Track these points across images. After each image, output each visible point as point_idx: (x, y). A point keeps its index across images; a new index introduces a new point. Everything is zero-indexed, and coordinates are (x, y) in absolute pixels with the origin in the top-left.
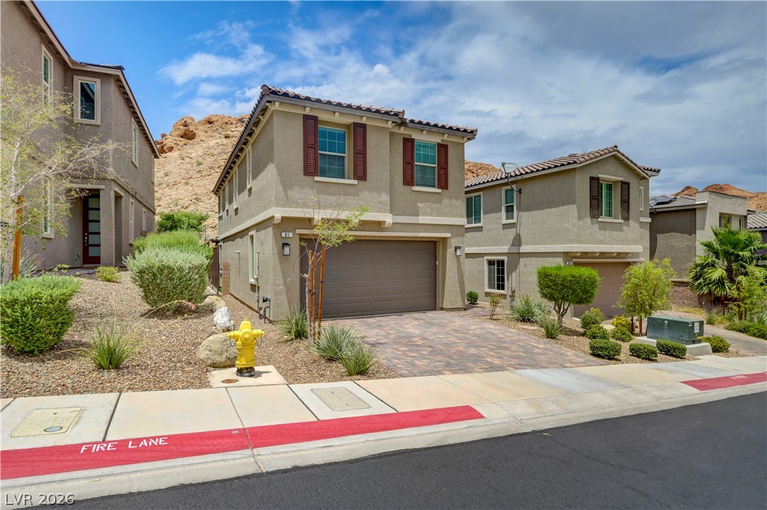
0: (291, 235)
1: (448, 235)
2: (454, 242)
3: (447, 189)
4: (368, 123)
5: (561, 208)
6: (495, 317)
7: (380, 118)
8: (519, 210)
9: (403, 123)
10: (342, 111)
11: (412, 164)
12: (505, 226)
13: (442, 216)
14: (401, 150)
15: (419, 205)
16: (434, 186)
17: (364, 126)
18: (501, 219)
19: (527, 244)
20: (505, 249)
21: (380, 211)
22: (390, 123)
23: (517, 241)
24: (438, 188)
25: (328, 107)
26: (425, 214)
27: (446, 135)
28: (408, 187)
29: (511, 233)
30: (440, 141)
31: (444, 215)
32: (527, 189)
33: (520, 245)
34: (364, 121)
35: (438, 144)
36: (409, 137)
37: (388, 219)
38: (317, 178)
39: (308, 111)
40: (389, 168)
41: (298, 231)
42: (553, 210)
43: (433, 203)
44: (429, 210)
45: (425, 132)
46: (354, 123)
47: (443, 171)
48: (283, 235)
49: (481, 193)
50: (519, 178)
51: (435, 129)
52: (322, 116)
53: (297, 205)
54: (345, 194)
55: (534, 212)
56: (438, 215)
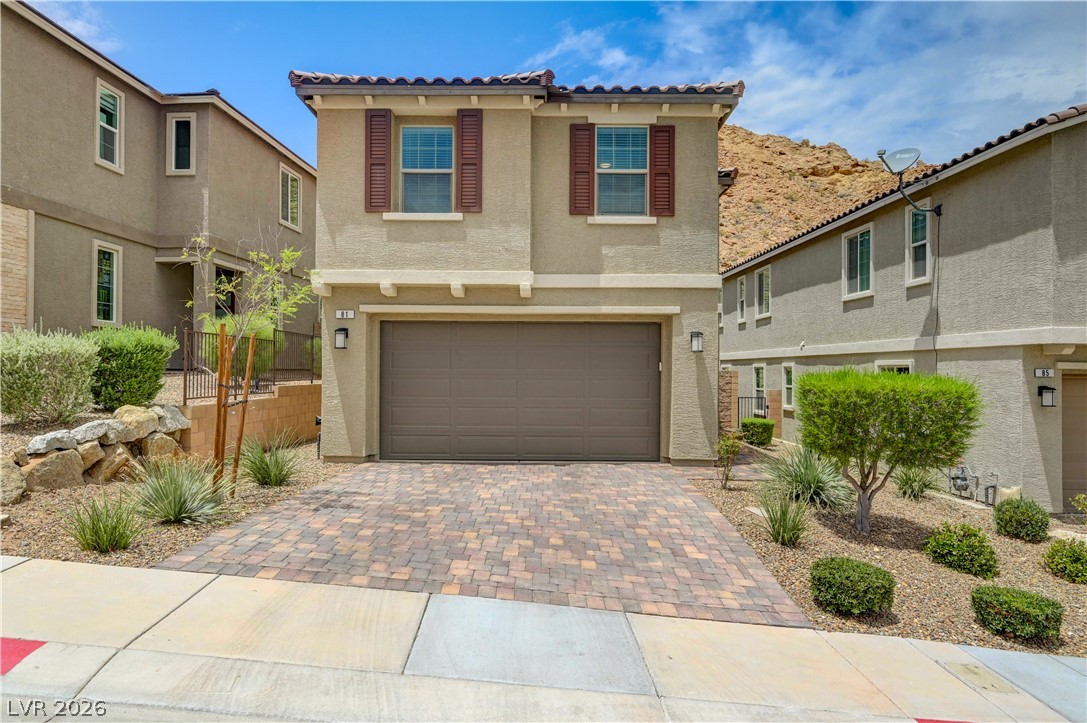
0: (351, 314)
1: (675, 309)
2: (688, 323)
3: (672, 214)
4: (484, 106)
5: (1020, 240)
6: (730, 484)
7: (503, 92)
8: (938, 253)
9: (554, 96)
10: (427, 93)
11: (590, 171)
12: (913, 292)
13: (660, 272)
14: (566, 148)
15: (605, 250)
16: (642, 213)
17: (477, 115)
18: (902, 277)
19: (952, 329)
20: (909, 342)
21: (509, 266)
22: (526, 99)
23: (932, 326)
24: (651, 215)
25: (401, 90)
26: (618, 268)
27: (666, 107)
28: (579, 219)
29: (922, 305)
30: (654, 121)
31: (666, 268)
32: (953, 203)
33: (937, 333)
34: (474, 103)
35: (652, 127)
36: (583, 122)
37: (525, 280)
38: (387, 216)
39: (370, 103)
40: (528, 186)
41: (364, 308)
42: (1004, 245)
43: (638, 244)
44: (629, 260)
45: (615, 107)
46: (459, 111)
47: (662, 181)
48: (339, 314)
49: (870, 226)
50: (932, 181)
51: (634, 98)
52: (400, 107)
53: (354, 263)
54: (440, 239)
55: (965, 256)
56: (650, 270)
